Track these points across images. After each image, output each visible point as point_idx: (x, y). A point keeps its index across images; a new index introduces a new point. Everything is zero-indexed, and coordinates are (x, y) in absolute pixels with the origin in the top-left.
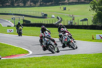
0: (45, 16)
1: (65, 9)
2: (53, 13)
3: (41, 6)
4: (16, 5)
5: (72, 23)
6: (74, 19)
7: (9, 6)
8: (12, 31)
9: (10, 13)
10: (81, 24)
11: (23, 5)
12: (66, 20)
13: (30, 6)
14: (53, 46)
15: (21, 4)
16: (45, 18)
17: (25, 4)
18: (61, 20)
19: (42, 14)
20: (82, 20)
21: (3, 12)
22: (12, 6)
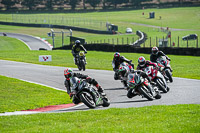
0: (113, 30)
1: (152, 16)
2: (130, 23)
3: (105, 9)
4: (56, 7)
5: (165, 43)
6: (169, 36)
7: (42, 11)
8: (50, 60)
9: (44, 23)
10: (183, 44)
11: (69, 7)
12: (154, 38)
13: (85, 10)
14: (91, 93)
15: (67, 7)
16: (112, 33)
17: (74, 7)
18: (145, 38)
19: (107, 25)
20: (186, 39)
21: (31, 22)
22: (49, 9)
